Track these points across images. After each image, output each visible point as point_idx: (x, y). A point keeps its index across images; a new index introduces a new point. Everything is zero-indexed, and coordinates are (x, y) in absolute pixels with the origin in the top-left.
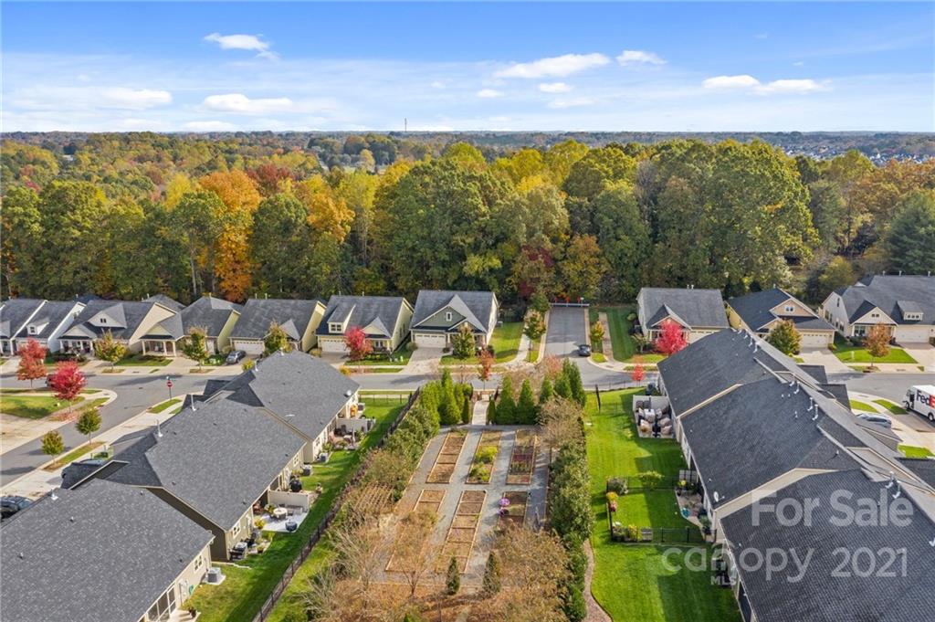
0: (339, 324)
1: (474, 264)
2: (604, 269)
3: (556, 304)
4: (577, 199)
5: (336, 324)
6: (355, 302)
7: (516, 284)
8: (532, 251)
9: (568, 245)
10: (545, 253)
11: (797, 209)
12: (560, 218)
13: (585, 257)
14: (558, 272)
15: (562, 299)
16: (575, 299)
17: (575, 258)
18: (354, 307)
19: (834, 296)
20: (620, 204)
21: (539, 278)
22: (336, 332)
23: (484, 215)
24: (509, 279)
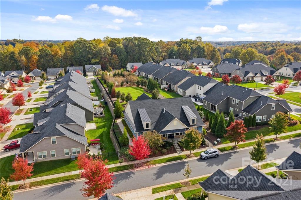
2: (119, 61)
4: (112, 48)
9: (111, 57)
10: (107, 58)
11: (153, 49)
12: (110, 52)
13: (115, 59)
17: (113, 59)
19: (161, 63)
20: (121, 48)
23: (94, 51)
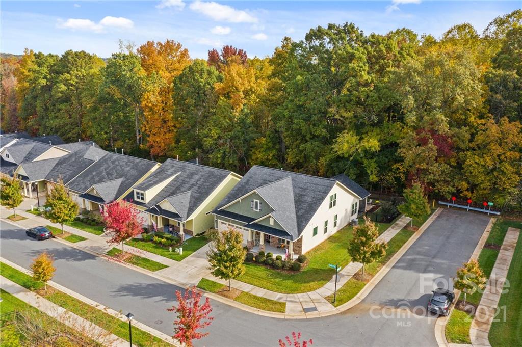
0: (142, 192)
1: (346, 143)
3: (453, 205)
5: (140, 191)
6: (183, 169)
7: (404, 173)
8: (423, 134)
10: (440, 138)
13: (500, 150)
14: (459, 166)
15: (465, 201)
16: (481, 203)
18: (179, 174)
21: (427, 170)
22: (140, 200)
23: (366, 84)
24: (397, 165)
